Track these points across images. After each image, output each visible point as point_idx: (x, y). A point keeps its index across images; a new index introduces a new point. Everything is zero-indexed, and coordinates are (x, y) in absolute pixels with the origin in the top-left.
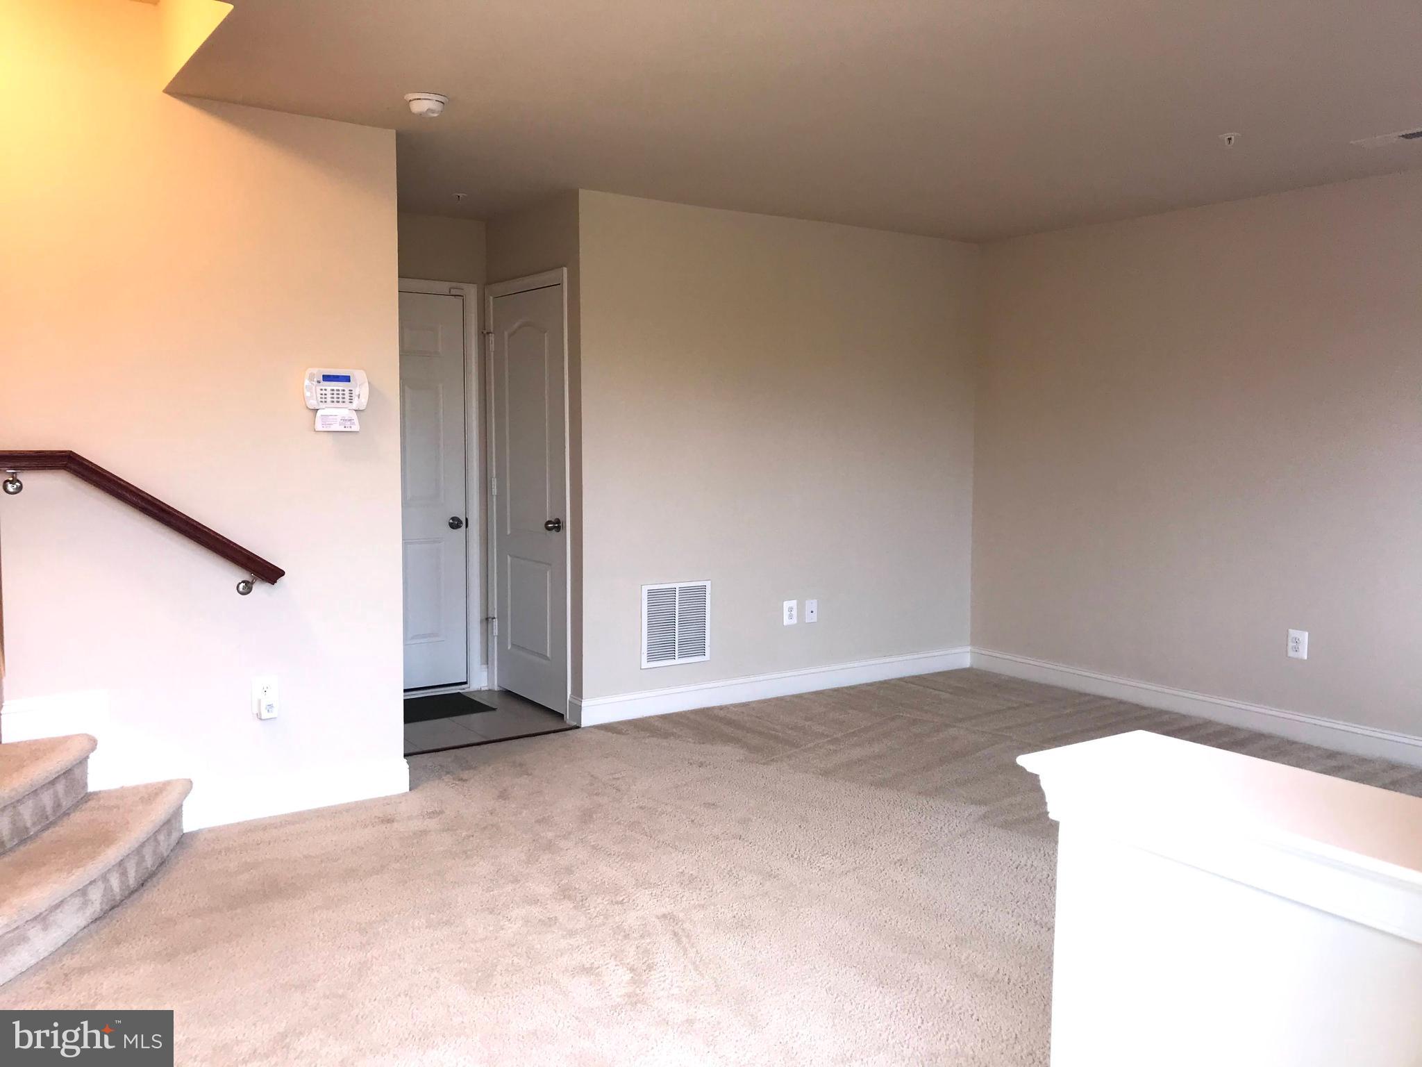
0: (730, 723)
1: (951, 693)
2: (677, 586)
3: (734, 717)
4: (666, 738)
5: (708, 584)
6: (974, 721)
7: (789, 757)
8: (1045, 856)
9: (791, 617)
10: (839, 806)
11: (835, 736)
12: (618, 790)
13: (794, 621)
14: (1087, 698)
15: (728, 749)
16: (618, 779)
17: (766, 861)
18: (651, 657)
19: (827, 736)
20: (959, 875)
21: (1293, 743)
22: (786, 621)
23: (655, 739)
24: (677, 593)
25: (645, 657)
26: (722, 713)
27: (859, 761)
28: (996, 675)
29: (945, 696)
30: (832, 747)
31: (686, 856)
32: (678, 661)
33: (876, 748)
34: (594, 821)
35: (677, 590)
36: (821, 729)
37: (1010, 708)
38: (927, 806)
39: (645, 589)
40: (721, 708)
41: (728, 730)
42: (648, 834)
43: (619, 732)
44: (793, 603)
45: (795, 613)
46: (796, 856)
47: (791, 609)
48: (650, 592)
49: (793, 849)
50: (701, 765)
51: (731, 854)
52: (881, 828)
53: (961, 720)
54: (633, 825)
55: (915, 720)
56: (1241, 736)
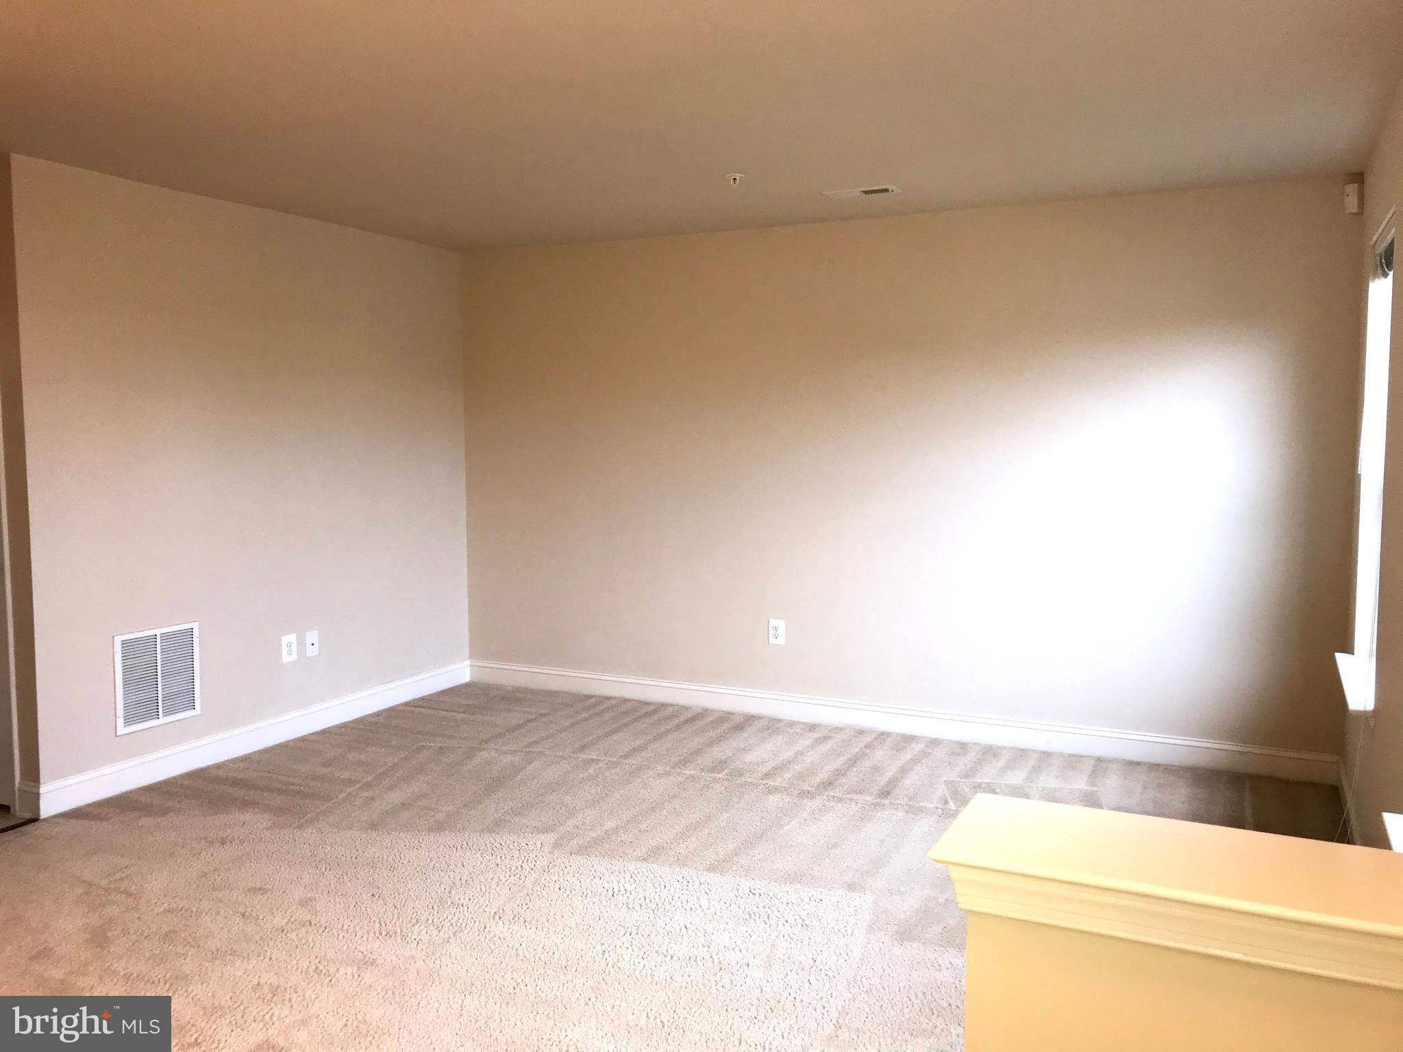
0: (236, 783)
1: (464, 713)
2: (158, 632)
3: (239, 776)
4: (164, 815)
5: (195, 626)
6: (500, 741)
7: (324, 813)
8: (632, 877)
9: (290, 653)
10: (405, 862)
11: (365, 780)
12: (129, 895)
13: (294, 657)
14: (593, 700)
15: (247, 816)
16: (122, 879)
17: (354, 947)
18: (128, 721)
19: (356, 782)
20: (563, 917)
21: (780, 721)
22: (286, 659)
23: (151, 819)
24: (158, 640)
25: (120, 721)
26: (221, 773)
27: (404, 806)
28: (498, 687)
29: (460, 716)
30: (366, 794)
31: (254, 962)
32: (162, 720)
33: (416, 787)
34: (112, 943)
35: (158, 637)
36: (346, 775)
37: (529, 721)
38: (496, 844)
39: (118, 640)
40: (218, 766)
41: (240, 793)
42: (193, 943)
43: (96, 817)
44: (292, 638)
45: (294, 648)
46: (384, 933)
47: (289, 645)
48: (124, 643)
49: (377, 925)
50: (223, 842)
51: (308, 946)
52: (460, 879)
53: (487, 741)
54: (170, 936)
55: (441, 748)
56: (737, 720)
